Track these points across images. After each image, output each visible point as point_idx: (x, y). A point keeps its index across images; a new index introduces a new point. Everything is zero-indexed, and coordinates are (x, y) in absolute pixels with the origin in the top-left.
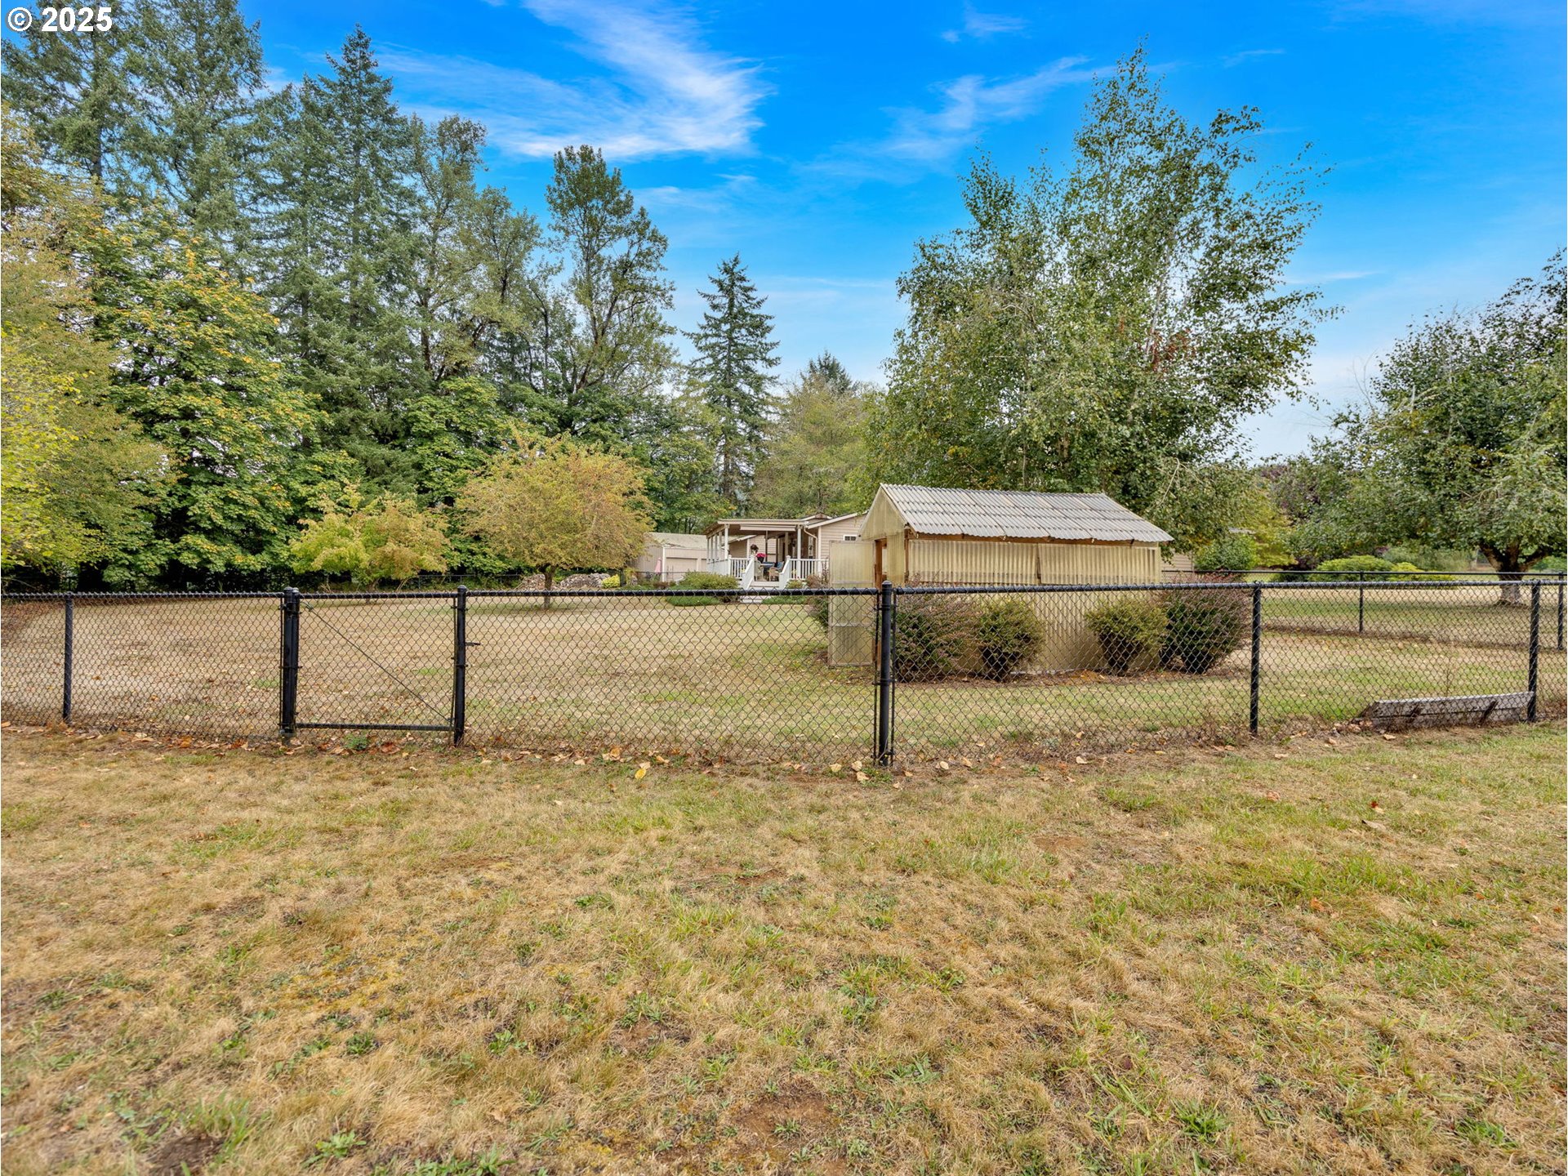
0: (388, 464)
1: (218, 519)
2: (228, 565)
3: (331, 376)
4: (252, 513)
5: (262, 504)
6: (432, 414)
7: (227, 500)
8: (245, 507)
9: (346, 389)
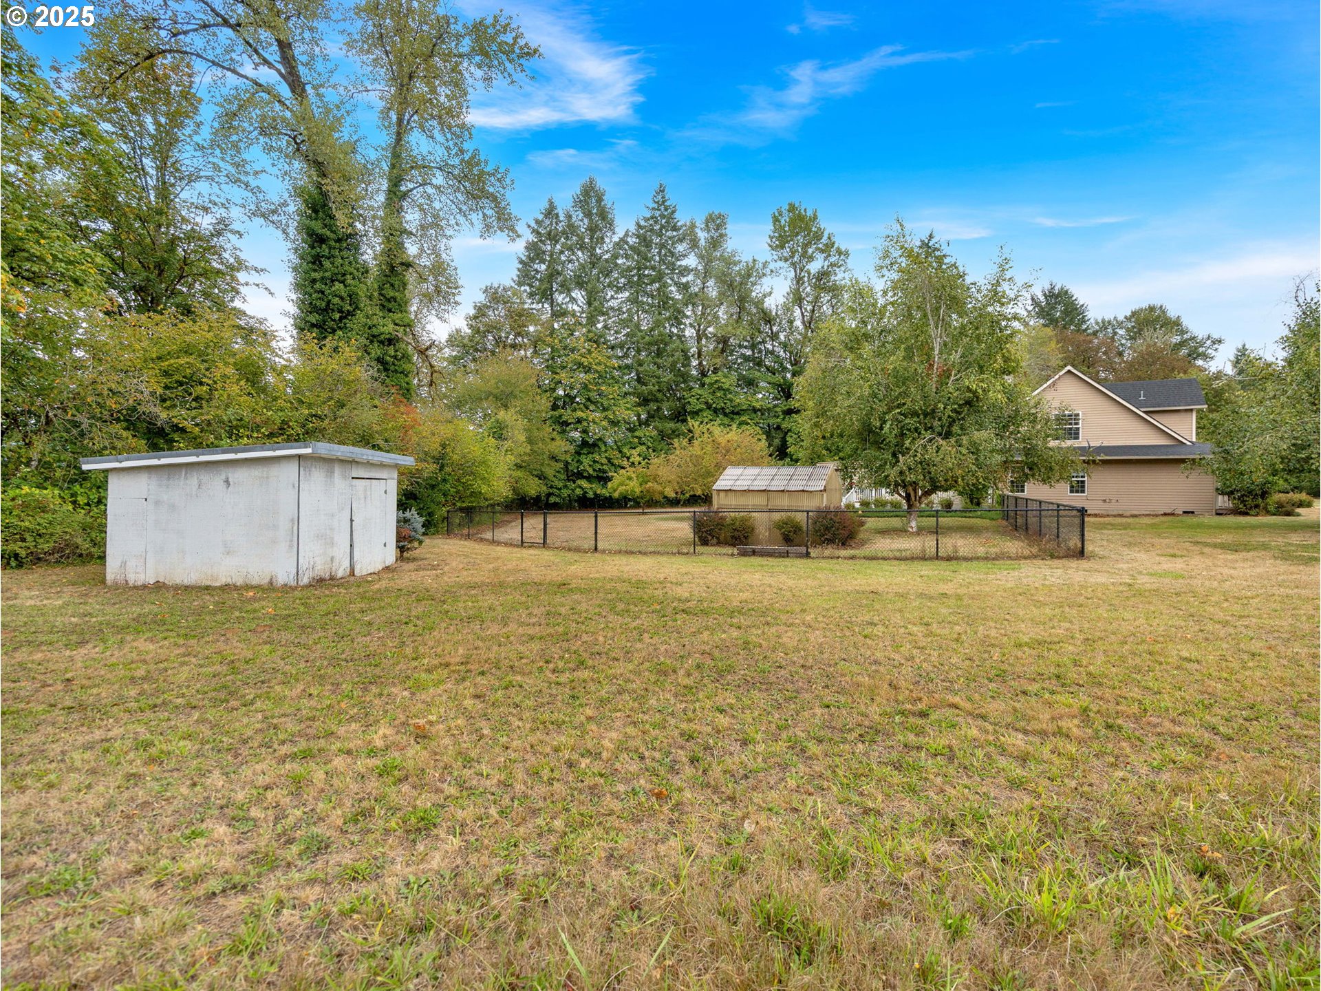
0: (673, 432)
1: (591, 471)
2: (595, 494)
3: (644, 387)
4: (604, 467)
5: (609, 461)
6: (698, 399)
7: (595, 462)
8: (602, 465)
9: (651, 393)
